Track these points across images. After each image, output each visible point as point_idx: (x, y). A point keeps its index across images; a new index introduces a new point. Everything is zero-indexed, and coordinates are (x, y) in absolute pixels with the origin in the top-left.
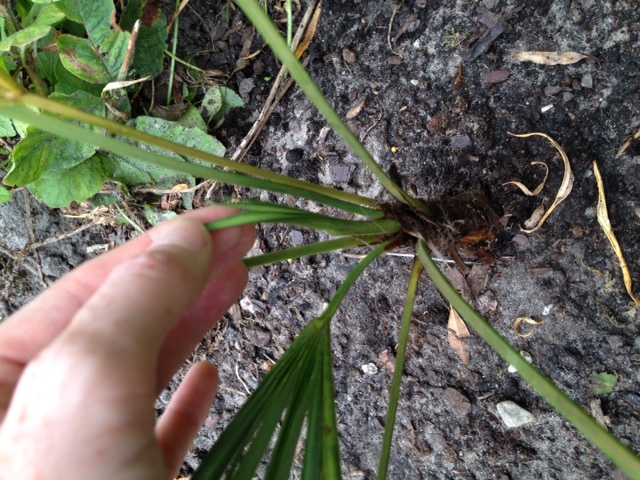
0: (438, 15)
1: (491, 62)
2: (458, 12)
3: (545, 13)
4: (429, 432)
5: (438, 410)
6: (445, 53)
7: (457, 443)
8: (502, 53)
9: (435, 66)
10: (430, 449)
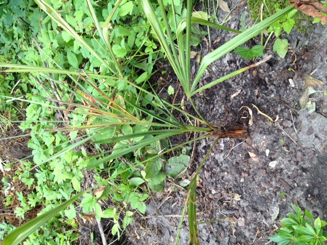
0: (215, 102)
1: (228, 102)
2: (218, 98)
3: (231, 87)
4: (263, 185)
5: (261, 178)
6: (220, 107)
7: (269, 182)
8: (229, 99)
9: (220, 110)
10: (265, 189)
